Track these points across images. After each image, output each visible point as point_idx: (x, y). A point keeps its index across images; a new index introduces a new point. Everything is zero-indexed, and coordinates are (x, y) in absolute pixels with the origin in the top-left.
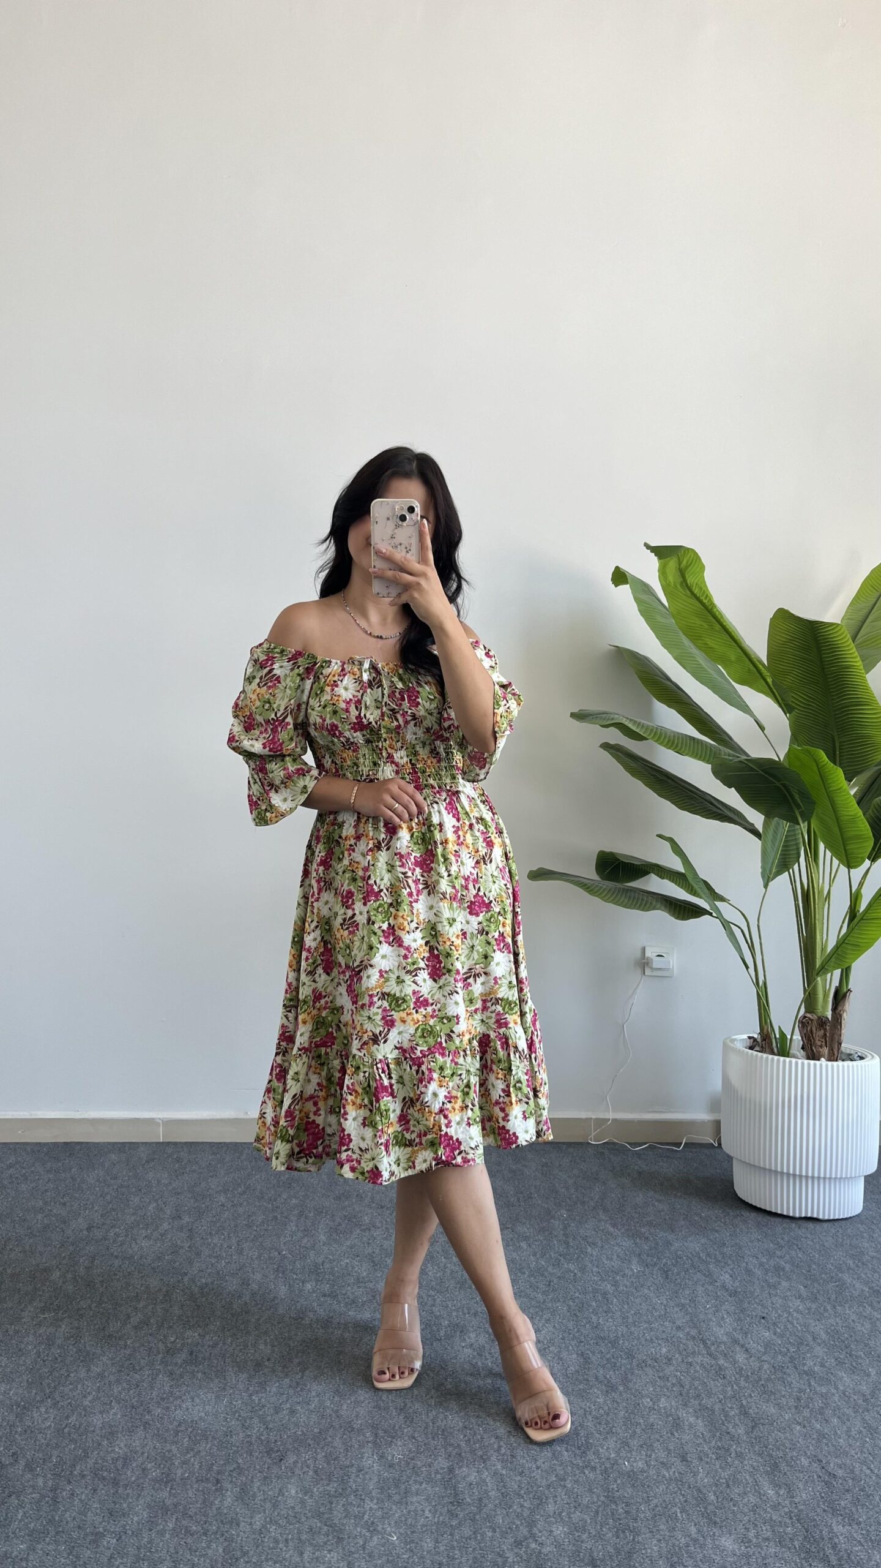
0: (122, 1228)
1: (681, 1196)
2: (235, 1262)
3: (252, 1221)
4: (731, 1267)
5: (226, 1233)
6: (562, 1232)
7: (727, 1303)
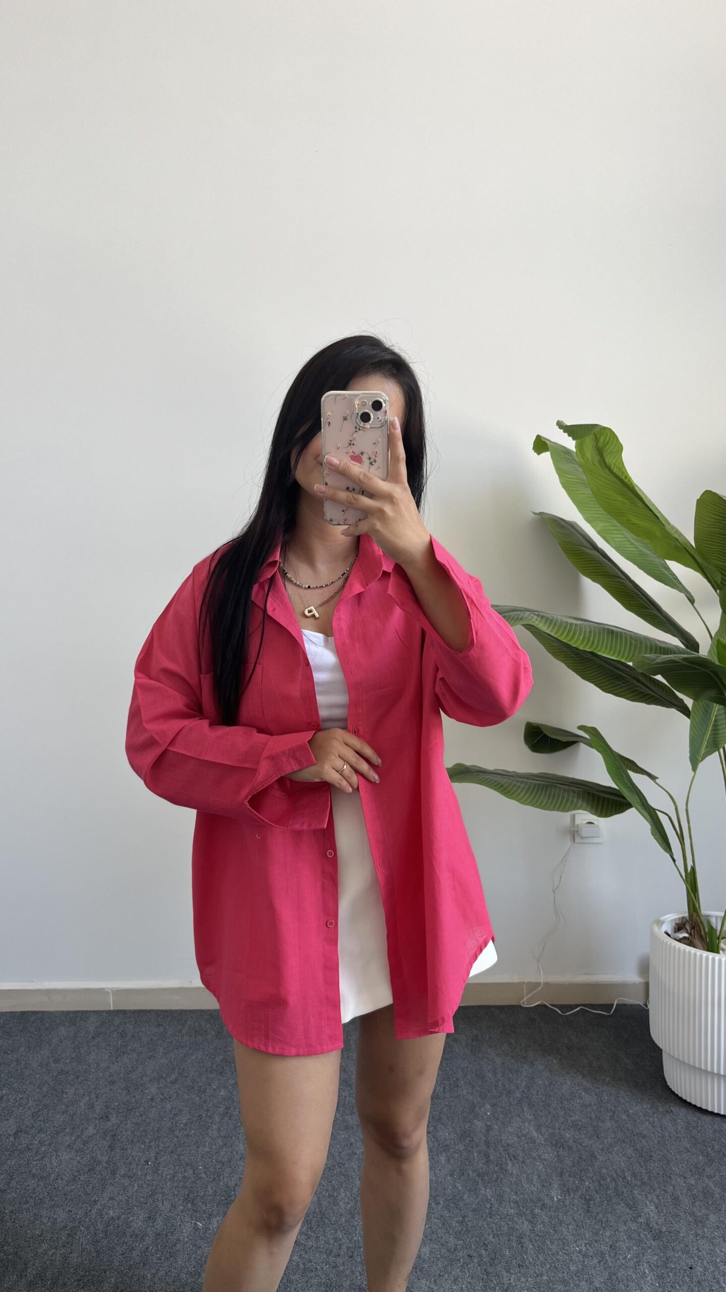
0: (48, 1133)
1: (609, 1081)
2: (148, 1186)
3: (176, 1122)
4: (657, 1192)
5: (147, 1141)
6: (484, 1138)
7: (649, 1250)
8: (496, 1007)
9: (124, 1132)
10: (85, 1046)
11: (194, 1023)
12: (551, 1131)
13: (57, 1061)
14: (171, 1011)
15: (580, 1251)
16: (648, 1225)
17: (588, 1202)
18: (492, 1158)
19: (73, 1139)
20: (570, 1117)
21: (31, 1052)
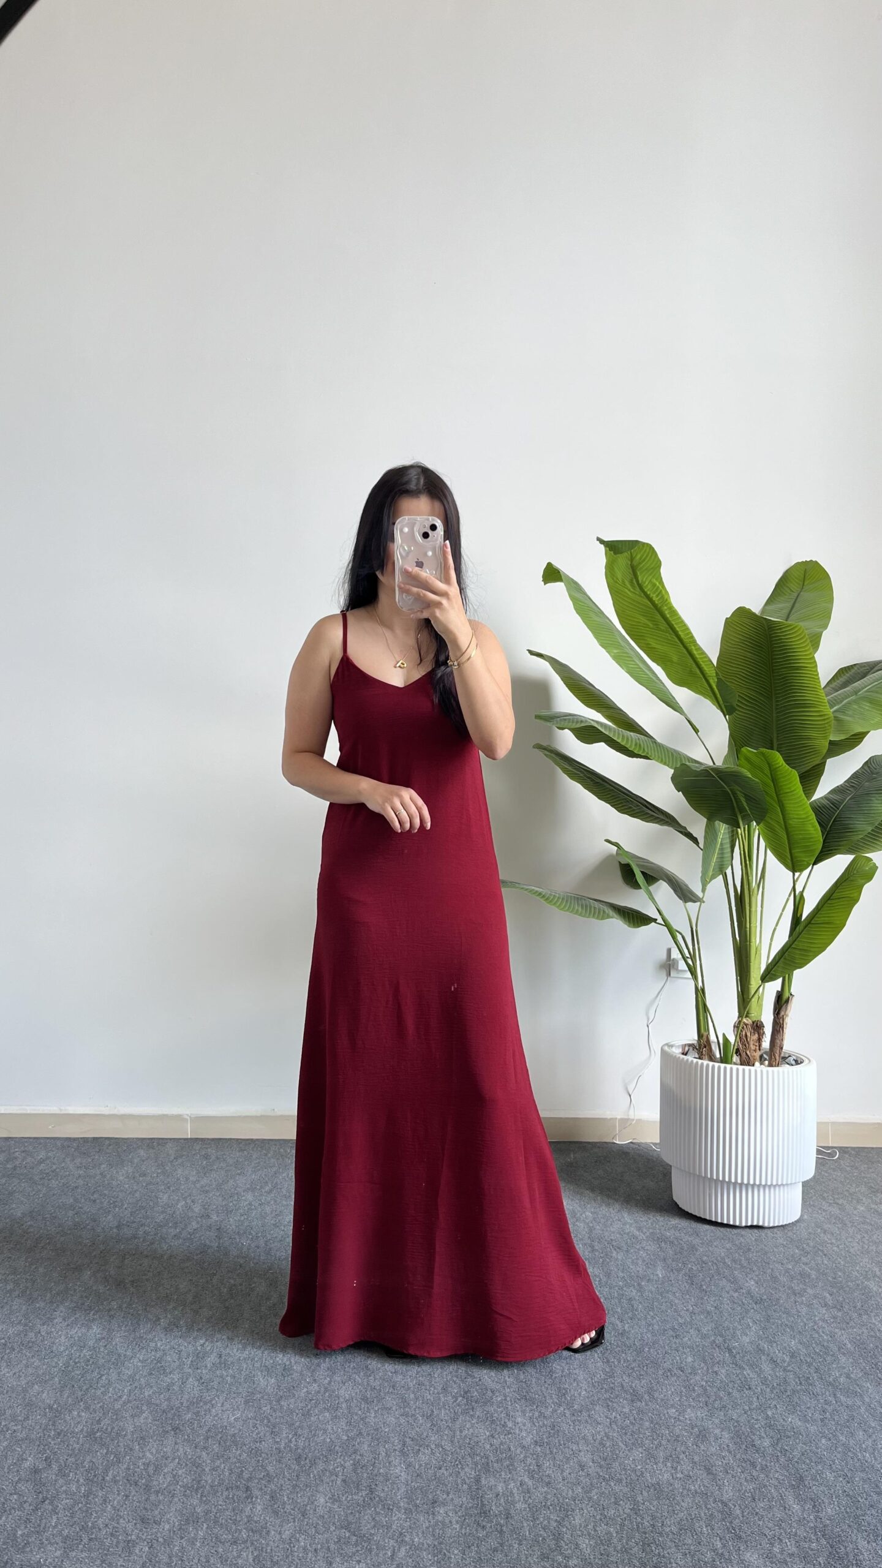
5: (254, 1234)
6: (587, 1235)
7: (752, 1311)
8: (589, 1143)
9: (228, 1227)
10: (169, 1164)
11: (279, 1149)
12: (651, 1231)
13: (145, 1175)
14: (252, 1139)
15: (687, 1310)
16: (749, 1292)
17: (691, 1278)
18: (597, 1248)
19: (178, 1230)
20: (670, 1221)
21: (114, 1168)
